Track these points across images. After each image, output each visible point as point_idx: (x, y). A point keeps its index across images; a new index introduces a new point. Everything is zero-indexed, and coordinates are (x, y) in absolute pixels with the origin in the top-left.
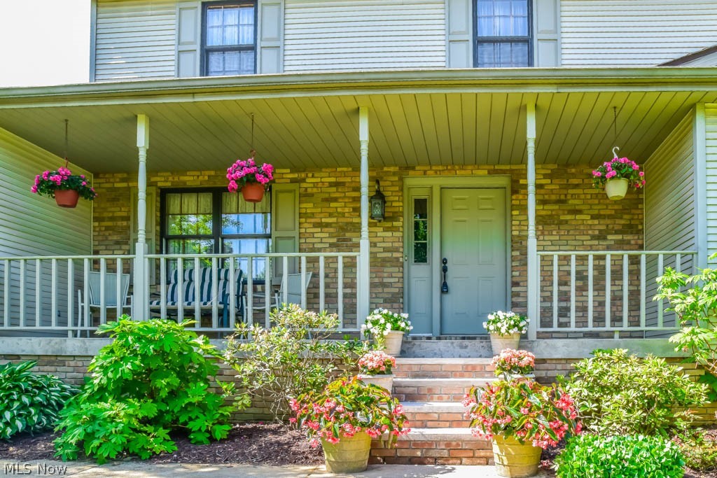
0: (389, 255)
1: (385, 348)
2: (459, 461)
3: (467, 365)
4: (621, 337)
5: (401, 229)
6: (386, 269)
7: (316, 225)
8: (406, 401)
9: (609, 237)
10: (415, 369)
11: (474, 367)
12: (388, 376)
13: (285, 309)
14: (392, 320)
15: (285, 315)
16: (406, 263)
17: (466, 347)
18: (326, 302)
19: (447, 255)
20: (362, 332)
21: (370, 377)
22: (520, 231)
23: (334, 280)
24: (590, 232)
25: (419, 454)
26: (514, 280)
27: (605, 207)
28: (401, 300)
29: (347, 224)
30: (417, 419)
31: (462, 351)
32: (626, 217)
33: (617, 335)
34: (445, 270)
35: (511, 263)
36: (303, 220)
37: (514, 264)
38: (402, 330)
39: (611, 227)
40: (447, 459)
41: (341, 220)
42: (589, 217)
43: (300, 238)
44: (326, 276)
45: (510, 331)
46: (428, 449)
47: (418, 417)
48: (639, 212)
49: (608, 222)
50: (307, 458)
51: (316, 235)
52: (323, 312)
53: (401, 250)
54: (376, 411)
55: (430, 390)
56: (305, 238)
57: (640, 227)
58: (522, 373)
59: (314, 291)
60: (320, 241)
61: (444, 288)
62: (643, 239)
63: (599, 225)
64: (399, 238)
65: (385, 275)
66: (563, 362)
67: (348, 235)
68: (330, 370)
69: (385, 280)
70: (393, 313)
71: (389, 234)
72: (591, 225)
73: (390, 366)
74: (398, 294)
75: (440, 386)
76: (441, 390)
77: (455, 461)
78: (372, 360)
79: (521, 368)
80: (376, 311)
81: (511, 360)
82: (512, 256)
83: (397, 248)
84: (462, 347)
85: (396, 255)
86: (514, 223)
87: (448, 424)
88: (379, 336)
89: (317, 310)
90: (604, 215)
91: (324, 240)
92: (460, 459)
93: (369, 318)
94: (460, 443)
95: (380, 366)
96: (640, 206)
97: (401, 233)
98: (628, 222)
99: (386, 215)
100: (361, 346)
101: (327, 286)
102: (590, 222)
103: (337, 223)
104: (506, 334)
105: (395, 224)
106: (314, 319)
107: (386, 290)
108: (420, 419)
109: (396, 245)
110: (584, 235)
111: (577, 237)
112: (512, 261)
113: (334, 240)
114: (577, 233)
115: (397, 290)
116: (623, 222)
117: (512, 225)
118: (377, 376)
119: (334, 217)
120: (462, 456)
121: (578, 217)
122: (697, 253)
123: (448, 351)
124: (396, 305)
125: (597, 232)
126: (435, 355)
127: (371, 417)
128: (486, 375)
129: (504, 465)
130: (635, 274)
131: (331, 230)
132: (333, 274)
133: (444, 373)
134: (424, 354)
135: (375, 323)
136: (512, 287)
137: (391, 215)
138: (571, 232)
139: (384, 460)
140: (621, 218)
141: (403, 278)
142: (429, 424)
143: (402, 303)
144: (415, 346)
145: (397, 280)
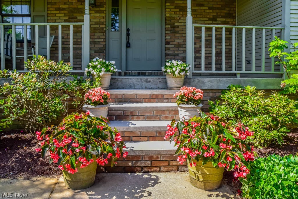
0: (98, 26)
1: (101, 84)
2: (158, 169)
3: (153, 95)
4: (241, 77)
5: (105, 12)
6: (96, 34)
7: (57, 9)
8: (116, 120)
9: (218, 19)
10: (120, 97)
11: (157, 96)
12: (105, 105)
13: (35, 59)
14: (105, 65)
15: (35, 63)
16: (107, 31)
17: (150, 82)
18: (62, 53)
19: (130, 27)
20: (86, 73)
21: (93, 107)
22: (170, 14)
23: (67, 40)
24: (208, 16)
25: (130, 164)
26: (167, 41)
27: (216, 3)
28: (104, 51)
29: (75, 9)
30: (125, 135)
31: (148, 85)
32: (227, 9)
33: (238, 76)
34: (128, 35)
35: (165, 32)
36: (49, 6)
37: (167, 32)
38: (111, 72)
39: (219, 14)
40: (150, 167)
41: (72, 6)
42: (207, 8)
43: (47, 16)
44: (63, 38)
45: (181, 74)
46: (136, 161)
47: (126, 134)
48: (234, 6)
49: (218, 11)
50: (50, 169)
51: (57, 15)
52: (61, 62)
53: (105, 23)
54: (103, 144)
55: (131, 113)
56: (51, 11)
57: (234, 15)
58: (196, 104)
59: (56, 46)
60: (59, 18)
61: (128, 45)
62: (236, 21)
63: (213, 13)
64: (103, 16)
65: (96, 37)
66: (208, 91)
67: (75, 15)
68: (65, 99)
69: (96, 40)
70: (105, 61)
71: (98, 15)
72: (208, 13)
73: (107, 98)
74: (102, 48)
75: (137, 110)
76: (139, 113)
77: (155, 169)
78: (94, 95)
79: (195, 100)
80: (95, 60)
81: (188, 95)
82: (166, 28)
83: (102, 22)
84: (147, 82)
85: (101, 26)
86: (167, 10)
87: (146, 138)
88: (97, 76)
89: (57, 61)
90: (216, 7)
91: (61, 18)
92: (159, 167)
93: (90, 64)
94: (159, 156)
95: (100, 100)
96: (234, 4)
97: (105, 14)
98: (228, 12)
99: (97, 4)
100: (85, 82)
101: (63, 43)
102: (208, 11)
103: (68, 8)
104: (178, 75)
105: (101, 9)
106: (54, 66)
107: (96, 46)
108: (127, 135)
109: (102, 20)
110: (205, 18)
111: (201, 19)
112: (166, 31)
113: (67, 18)
114: (202, 17)
115: (102, 46)
116: (225, 12)
117: (166, 11)
118: (98, 107)
119: (67, 5)
120: (160, 165)
121: (202, 8)
122: (284, 29)
123: (138, 85)
124: (101, 54)
125: (212, 17)
126: (130, 87)
127: (100, 149)
128: (165, 101)
129: (200, 181)
130: (229, 39)
131: (66, 12)
132: (67, 37)
133: (138, 100)
134: (123, 86)
135: (94, 67)
136: (166, 45)
137: (99, 4)
138: (198, 16)
139: (106, 170)
140: (224, 9)
141: (105, 39)
142: (134, 139)
143: (105, 53)
144: (118, 81)
145: (102, 40)
